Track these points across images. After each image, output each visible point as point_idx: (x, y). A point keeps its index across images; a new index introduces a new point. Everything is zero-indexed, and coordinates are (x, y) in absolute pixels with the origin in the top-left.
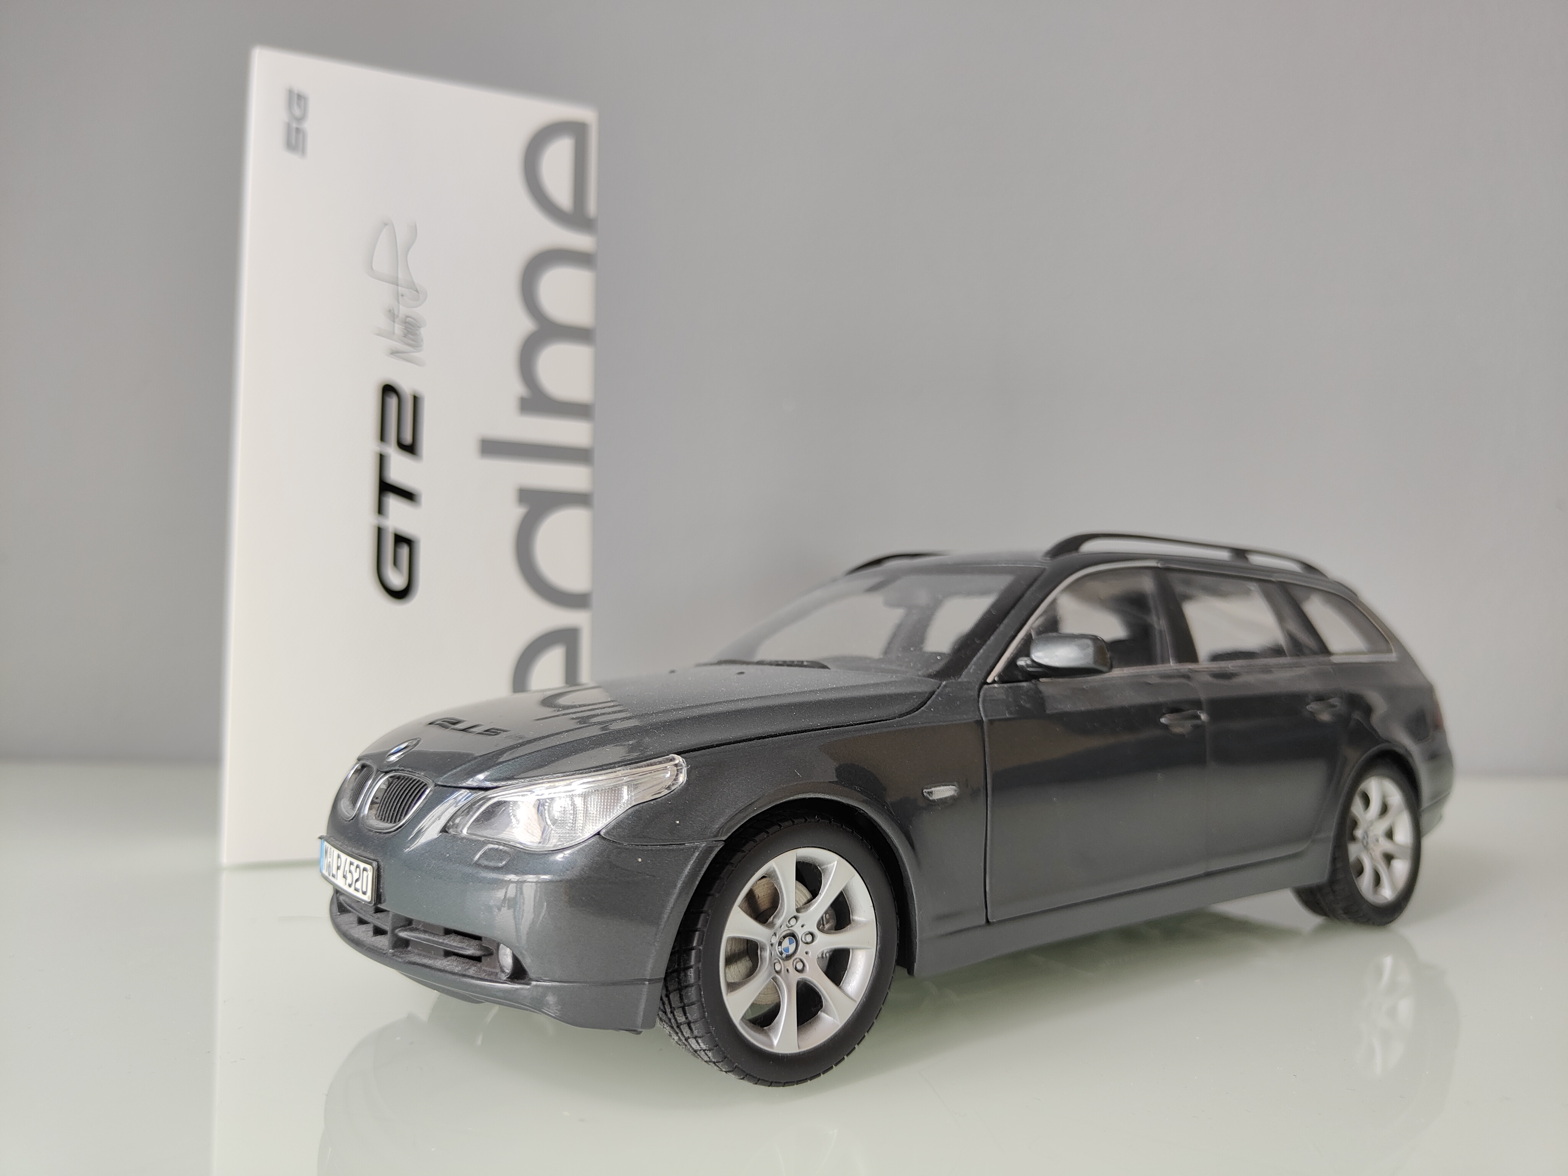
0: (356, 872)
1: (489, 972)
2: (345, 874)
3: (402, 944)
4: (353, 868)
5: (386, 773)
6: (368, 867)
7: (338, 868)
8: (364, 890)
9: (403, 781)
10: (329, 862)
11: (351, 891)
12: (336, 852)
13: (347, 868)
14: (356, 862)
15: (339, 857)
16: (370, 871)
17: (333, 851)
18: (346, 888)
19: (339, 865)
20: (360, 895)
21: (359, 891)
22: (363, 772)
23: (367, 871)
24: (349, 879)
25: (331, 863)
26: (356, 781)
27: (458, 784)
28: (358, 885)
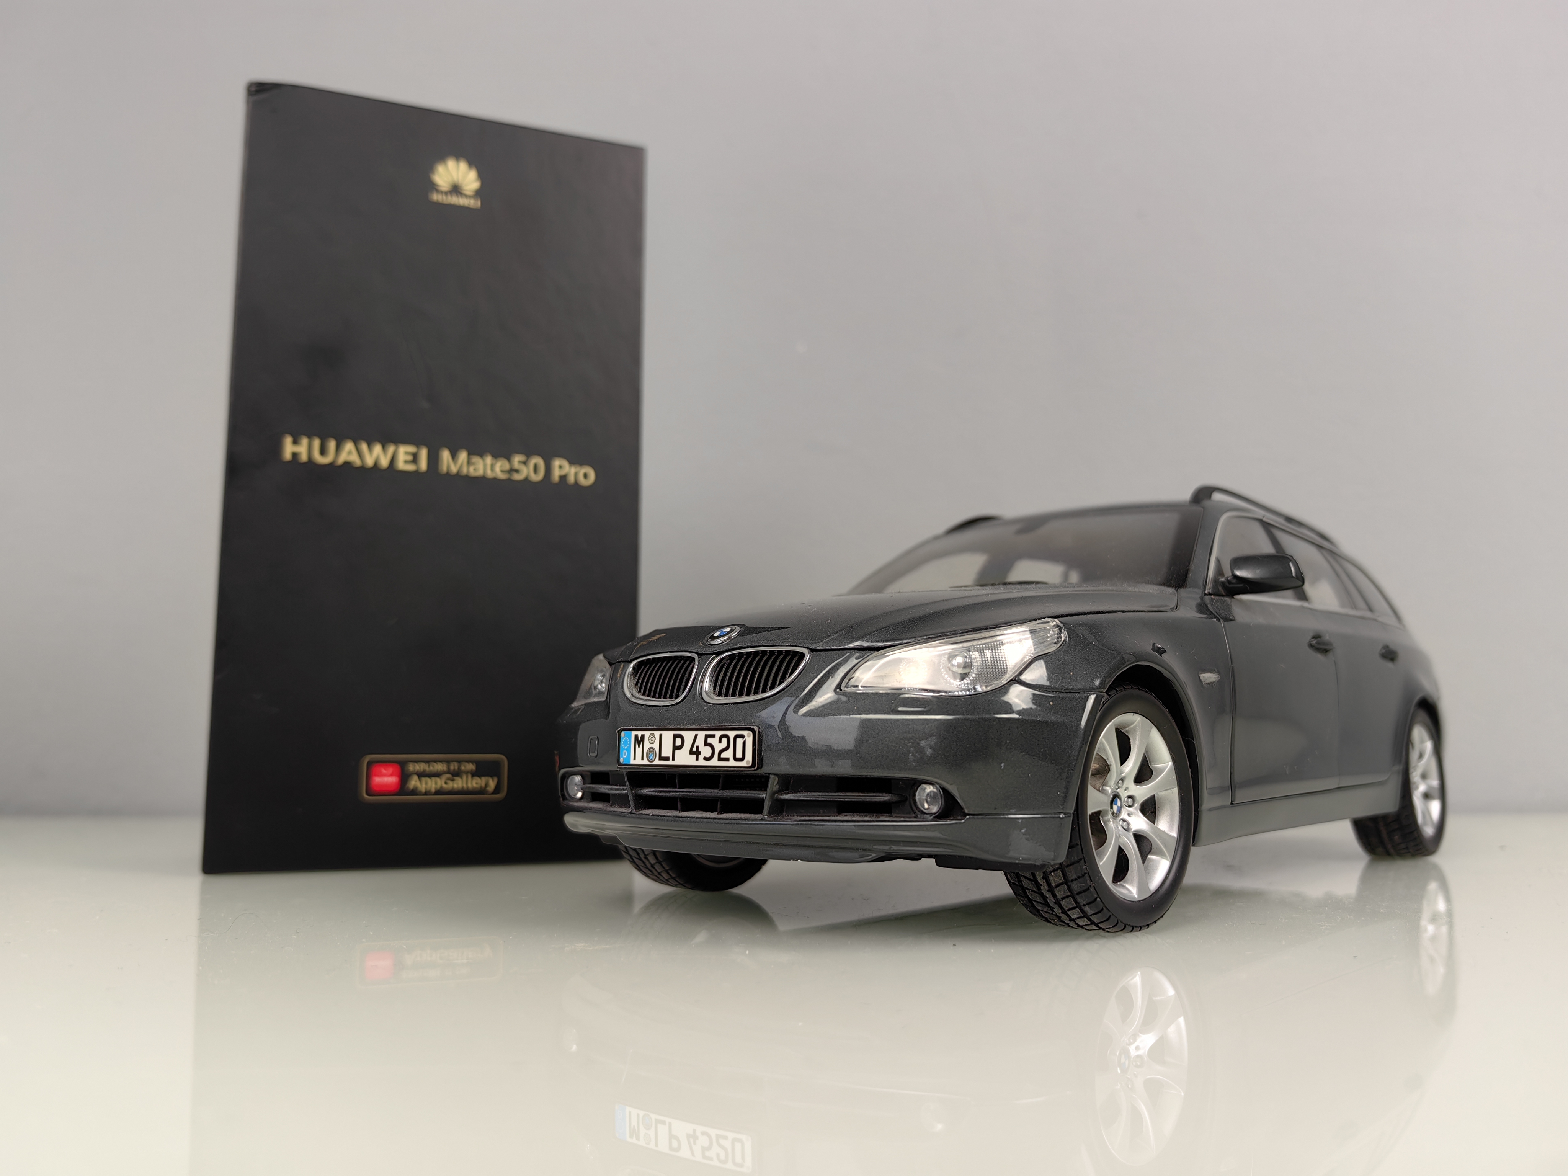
0: (720, 741)
1: (905, 816)
2: (694, 749)
4: (713, 741)
5: (718, 654)
6: (745, 733)
7: (677, 748)
8: (739, 755)
10: (649, 749)
11: (715, 762)
12: (668, 736)
13: (700, 742)
14: (718, 734)
15: (675, 736)
16: (749, 736)
17: (661, 736)
18: (701, 762)
19: (678, 743)
20: (732, 763)
21: (727, 760)
22: (640, 671)
23: (742, 736)
24: (706, 752)
25: (653, 749)
26: (636, 680)
27: (846, 647)
28: (723, 755)
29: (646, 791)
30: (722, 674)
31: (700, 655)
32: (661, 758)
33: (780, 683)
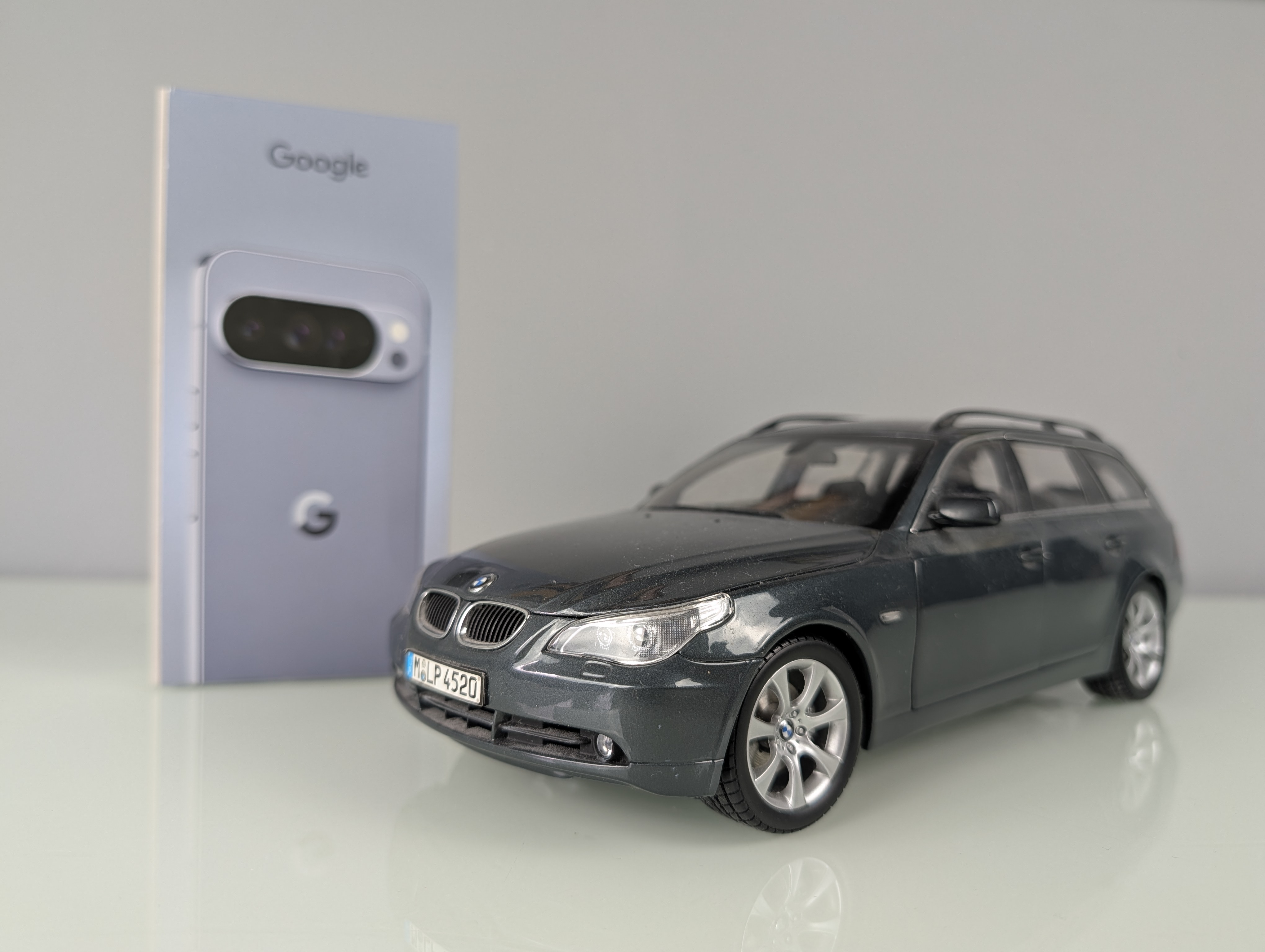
0: (461, 679)
1: (588, 756)
2: (447, 680)
3: (501, 736)
4: (458, 677)
5: (473, 602)
6: (477, 677)
7: (437, 676)
8: (472, 693)
9: (490, 608)
10: (423, 671)
11: (457, 694)
12: (433, 664)
13: (450, 676)
14: (461, 673)
15: (436, 667)
16: (479, 680)
17: (429, 663)
18: (449, 692)
19: (438, 673)
20: (467, 698)
21: (465, 694)
22: (432, 599)
23: (474, 679)
24: (453, 685)
25: (425, 672)
26: (427, 606)
27: (554, 613)
28: (464, 690)
29: (426, 698)
30: (474, 618)
31: (462, 599)
32: (428, 681)
33: (508, 637)
